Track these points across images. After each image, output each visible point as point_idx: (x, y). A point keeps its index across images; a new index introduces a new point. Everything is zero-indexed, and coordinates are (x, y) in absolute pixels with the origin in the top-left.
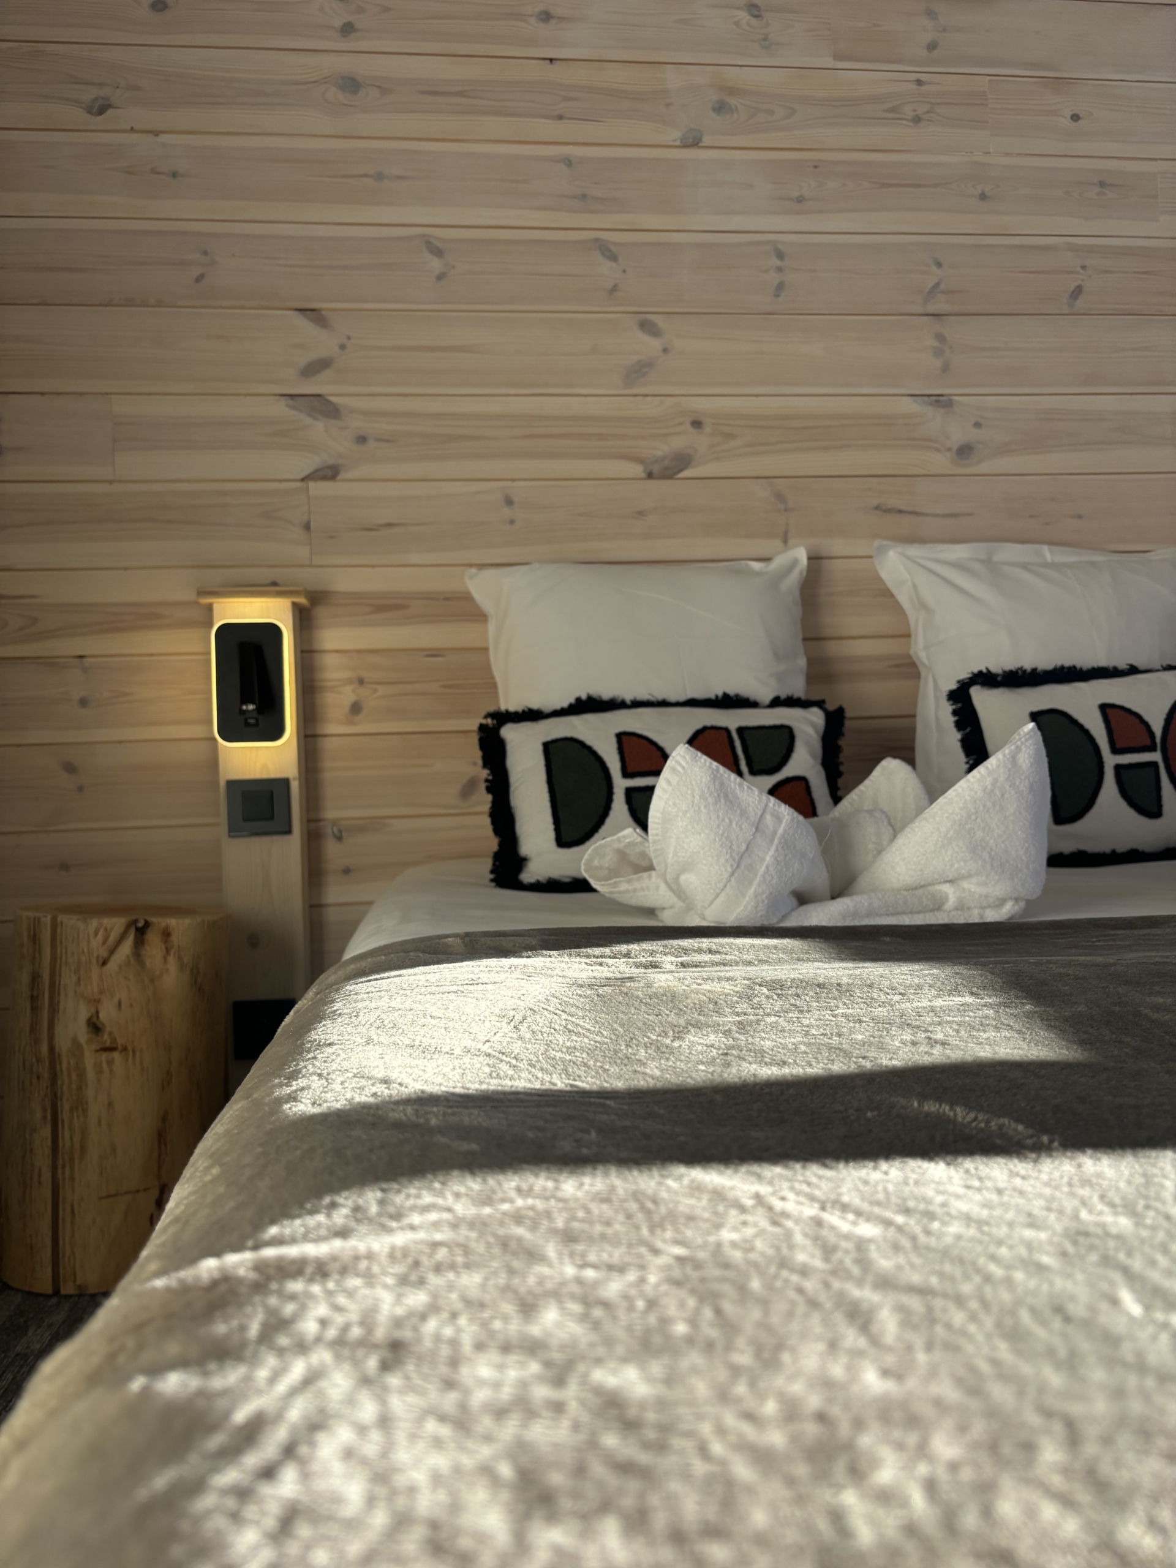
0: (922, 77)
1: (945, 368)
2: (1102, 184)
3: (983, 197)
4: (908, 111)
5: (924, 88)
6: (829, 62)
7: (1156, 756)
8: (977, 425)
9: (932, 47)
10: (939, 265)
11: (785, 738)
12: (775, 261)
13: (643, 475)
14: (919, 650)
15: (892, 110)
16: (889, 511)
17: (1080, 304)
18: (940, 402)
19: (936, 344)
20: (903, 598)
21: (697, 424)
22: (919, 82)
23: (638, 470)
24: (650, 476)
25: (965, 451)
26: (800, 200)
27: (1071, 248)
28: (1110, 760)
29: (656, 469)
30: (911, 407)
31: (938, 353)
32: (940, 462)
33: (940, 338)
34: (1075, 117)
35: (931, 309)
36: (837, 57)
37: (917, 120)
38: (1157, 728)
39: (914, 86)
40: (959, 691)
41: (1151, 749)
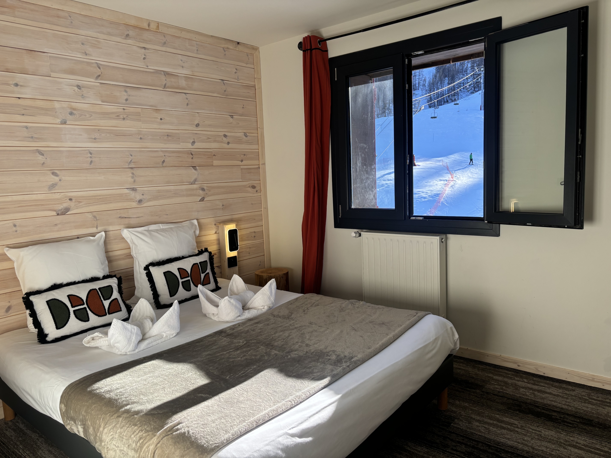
0: (125, 108)
1: (134, 181)
2: (168, 135)
3: (141, 138)
4: (121, 117)
5: (125, 111)
6: (101, 103)
7: (189, 278)
8: (143, 195)
9: (127, 100)
10: (132, 156)
11: (110, 288)
12: (89, 155)
13: (56, 215)
14: (133, 253)
15: (118, 116)
16: (123, 218)
17: (164, 164)
18: (134, 189)
19: (132, 175)
20: (128, 241)
21: (71, 199)
22: (124, 109)
23: (54, 213)
24: (58, 214)
25: (140, 201)
26: (95, 139)
27: (162, 151)
28: (181, 281)
29: (59, 213)
30: (127, 191)
31: (132, 177)
32: (134, 204)
33: (133, 174)
34: (161, 119)
35: (130, 167)
36: (103, 102)
37: (124, 119)
38: (189, 272)
39: (123, 110)
40: (147, 268)
41: (188, 277)
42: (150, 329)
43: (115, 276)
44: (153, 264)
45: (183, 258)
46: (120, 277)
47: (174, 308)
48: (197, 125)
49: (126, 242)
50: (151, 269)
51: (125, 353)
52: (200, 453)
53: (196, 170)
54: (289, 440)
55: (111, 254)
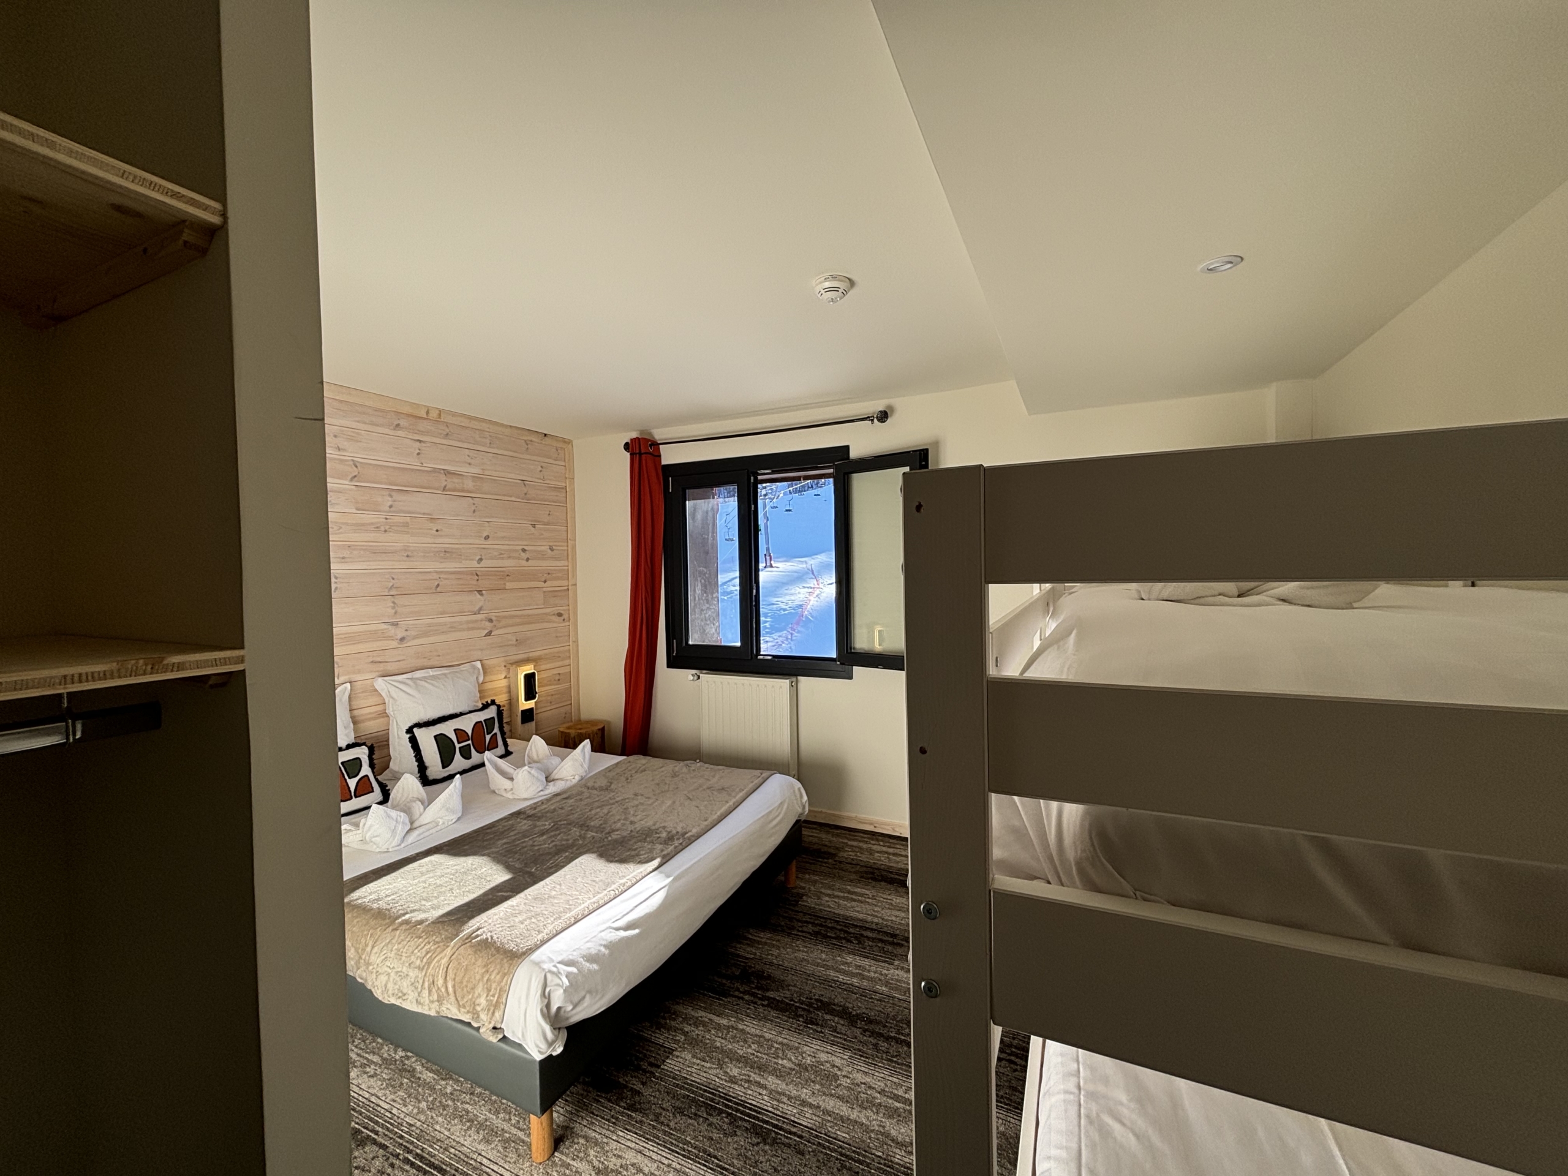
0: (388, 517)
1: (396, 613)
2: (445, 552)
3: (408, 556)
4: (382, 529)
5: (388, 521)
6: (355, 511)
7: (470, 742)
8: (407, 630)
9: (391, 507)
10: (393, 579)
11: (357, 762)
14: (390, 711)
15: (377, 528)
16: (375, 663)
17: (438, 589)
18: (395, 624)
19: (392, 605)
20: (383, 694)
22: (386, 519)
25: (402, 639)
26: (343, 558)
27: (436, 572)
28: (458, 746)
30: (384, 626)
31: (393, 608)
32: (394, 644)
33: (394, 603)
34: (437, 531)
35: (392, 593)
36: (358, 509)
37: (385, 531)
38: (470, 734)
39: (384, 520)
40: (410, 731)
41: (468, 740)
42: (421, 815)
43: (364, 744)
44: (419, 725)
45: (462, 714)
46: (372, 745)
47: (455, 785)
48: (486, 538)
49: (381, 695)
50: (415, 730)
51: (386, 850)
52: (509, 958)
53: (482, 595)
54: (612, 934)
55: (356, 713)
